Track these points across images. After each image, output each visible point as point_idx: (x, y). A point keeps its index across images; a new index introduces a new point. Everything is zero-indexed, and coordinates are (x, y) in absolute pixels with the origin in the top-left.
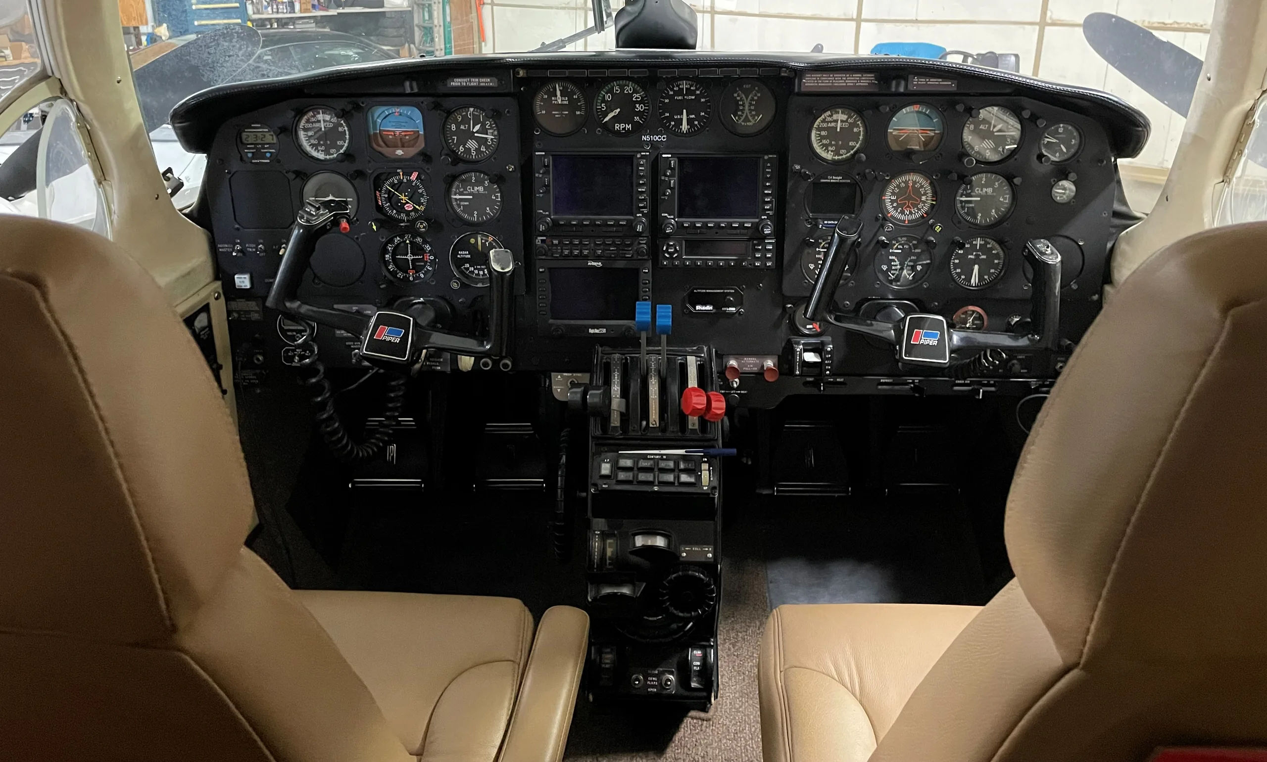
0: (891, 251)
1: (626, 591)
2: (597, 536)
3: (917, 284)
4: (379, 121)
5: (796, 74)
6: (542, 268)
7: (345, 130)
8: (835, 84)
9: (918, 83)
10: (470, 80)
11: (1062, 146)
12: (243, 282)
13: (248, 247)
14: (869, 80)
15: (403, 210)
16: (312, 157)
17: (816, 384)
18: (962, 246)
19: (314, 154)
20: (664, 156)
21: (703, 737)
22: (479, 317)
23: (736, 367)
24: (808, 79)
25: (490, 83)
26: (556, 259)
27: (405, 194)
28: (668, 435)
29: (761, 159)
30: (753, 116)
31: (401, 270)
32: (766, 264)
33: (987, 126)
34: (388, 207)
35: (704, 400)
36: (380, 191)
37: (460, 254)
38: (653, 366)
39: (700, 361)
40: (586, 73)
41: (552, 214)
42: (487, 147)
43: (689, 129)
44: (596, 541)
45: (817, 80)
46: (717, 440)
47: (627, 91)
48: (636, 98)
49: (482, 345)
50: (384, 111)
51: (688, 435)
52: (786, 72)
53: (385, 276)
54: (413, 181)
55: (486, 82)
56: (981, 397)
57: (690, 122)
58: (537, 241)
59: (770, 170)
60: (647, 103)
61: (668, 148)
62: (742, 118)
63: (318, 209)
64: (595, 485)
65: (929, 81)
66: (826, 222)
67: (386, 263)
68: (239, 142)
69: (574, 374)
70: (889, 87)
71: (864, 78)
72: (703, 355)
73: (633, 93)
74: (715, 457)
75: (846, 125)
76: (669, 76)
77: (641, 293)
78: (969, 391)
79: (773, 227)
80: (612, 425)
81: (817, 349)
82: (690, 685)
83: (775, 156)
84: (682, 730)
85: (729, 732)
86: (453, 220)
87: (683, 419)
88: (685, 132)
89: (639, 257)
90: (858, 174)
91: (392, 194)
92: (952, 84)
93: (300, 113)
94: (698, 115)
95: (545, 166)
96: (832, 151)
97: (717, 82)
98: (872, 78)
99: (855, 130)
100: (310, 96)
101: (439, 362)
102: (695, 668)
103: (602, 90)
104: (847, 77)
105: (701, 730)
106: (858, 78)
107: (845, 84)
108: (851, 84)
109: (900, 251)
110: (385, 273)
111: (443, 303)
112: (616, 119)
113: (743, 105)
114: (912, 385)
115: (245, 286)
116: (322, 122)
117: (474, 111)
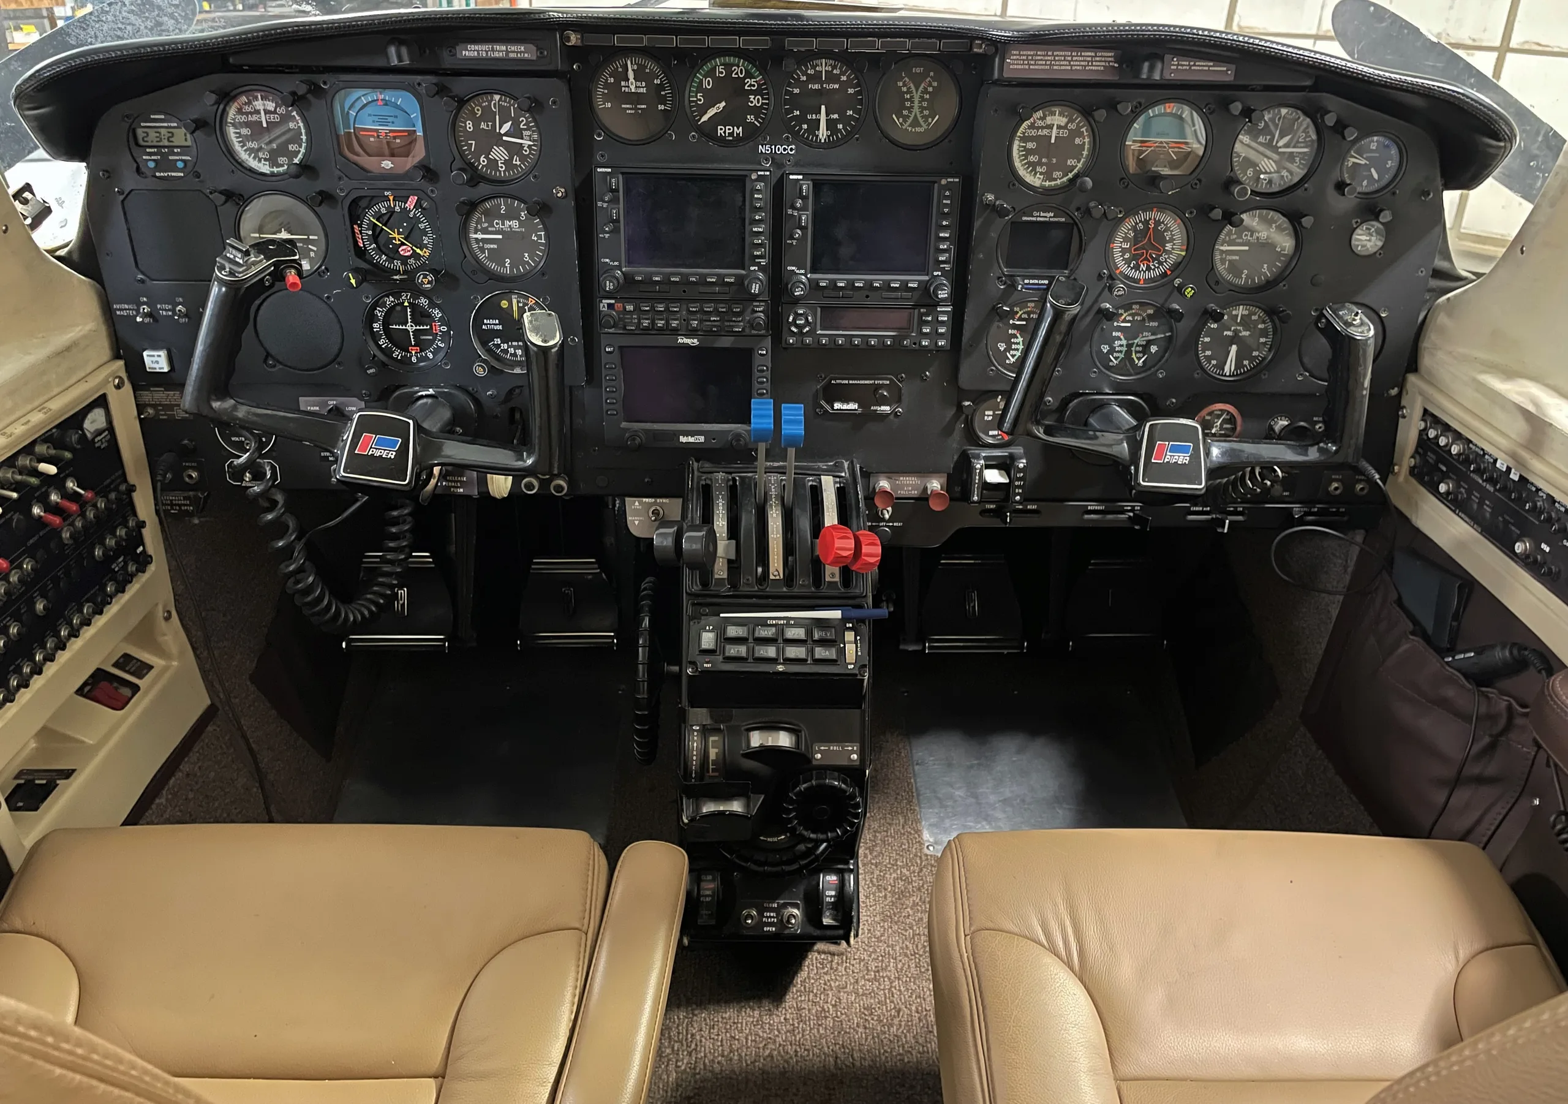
0: (1115, 324)
1: (736, 806)
2: (695, 734)
3: (1149, 373)
4: (353, 113)
5: (997, 50)
6: (610, 346)
7: (299, 127)
8: (1055, 67)
9: (1178, 68)
10: (493, 48)
11: (1373, 170)
12: (157, 362)
13: (160, 309)
14: (1105, 61)
15: (396, 256)
16: (251, 170)
17: (999, 513)
18: (1217, 317)
19: (253, 163)
20: (791, 177)
21: (833, 978)
22: (517, 416)
23: (889, 490)
24: (1015, 57)
25: (524, 52)
26: (631, 333)
27: (398, 231)
28: (796, 590)
29: (936, 185)
30: (925, 118)
31: (398, 347)
32: (936, 343)
33: (1268, 137)
34: (373, 249)
35: (851, 544)
36: (360, 226)
37: (487, 324)
38: (773, 492)
39: (840, 483)
40: (675, 41)
41: (623, 264)
42: (523, 159)
43: (829, 136)
44: (694, 741)
45: (1027, 60)
46: (866, 596)
47: (737, 74)
48: (751, 85)
49: (521, 459)
50: (360, 98)
51: (824, 590)
52: (980, 46)
53: (375, 356)
54: (410, 211)
55: (519, 51)
56: (1226, 531)
57: (831, 125)
58: (601, 305)
59: (948, 202)
60: (767, 94)
61: (799, 164)
62: (910, 121)
63: (247, 253)
64: (693, 663)
65: (1194, 65)
66: (1026, 281)
67: (375, 337)
68: (134, 142)
69: (658, 500)
70: (1138, 72)
71: (1098, 59)
72: (843, 474)
73: (745, 78)
74: (861, 621)
75: (1065, 133)
76: (803, 49)
77: (756, 385)
78: (1207, 521)
79: (950, 287)
80: (716, 576)
81: (1004, 465)
82: (822, 922)
83: (957, 180)
84: (806, 969)
85: (868, 970)
86: (474, 272)
87: (817, 567)
88: (823, 141)
89: (754, 332)
90: (1078, 209)
91: (378, 230)
92: (1228, 70)
93: (226, 97)
94: (842, 114)
95: (612, 191)
96: (1041, 174)
97: (875, 60)
98: (1110, 59)
99: (1077, 141)
100: (238, 69)
101: (461, 482)
102: (828, 899)
103: (698, 71)
104: (1072, 56)
105: (831, 969)
106: (1090, 59)
107: (1069, 68)
108: (1078, 68)
109: (1129, 325)
110: (374, 350)
111: (462, 397)
112: (719, 119)
113: (911, 100)
114: (1131, 514)
115: (160, 368)
116: (262, 113)
117: (500, 100)
